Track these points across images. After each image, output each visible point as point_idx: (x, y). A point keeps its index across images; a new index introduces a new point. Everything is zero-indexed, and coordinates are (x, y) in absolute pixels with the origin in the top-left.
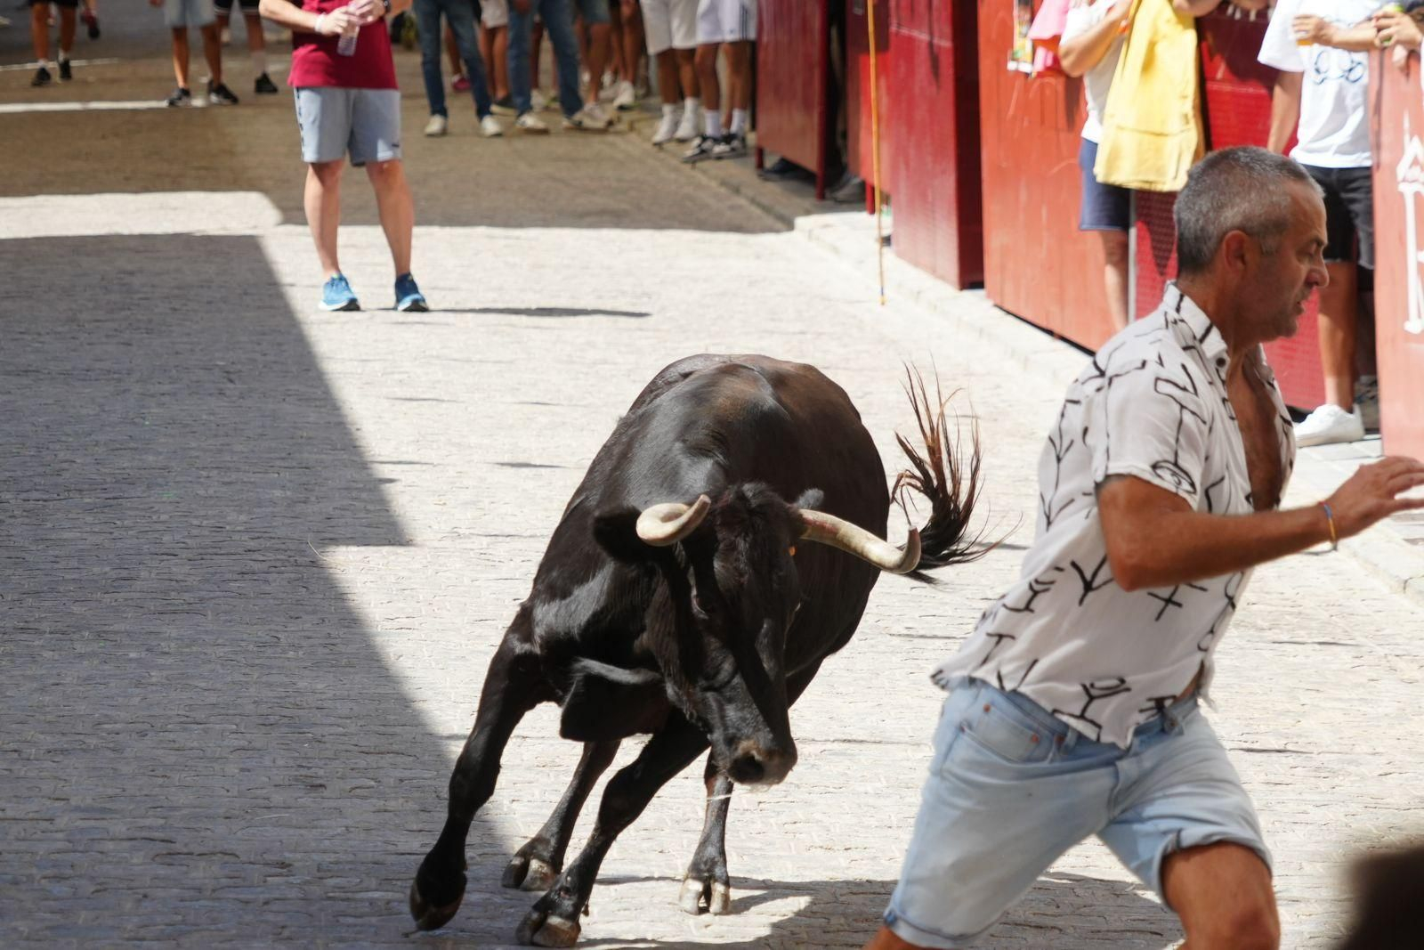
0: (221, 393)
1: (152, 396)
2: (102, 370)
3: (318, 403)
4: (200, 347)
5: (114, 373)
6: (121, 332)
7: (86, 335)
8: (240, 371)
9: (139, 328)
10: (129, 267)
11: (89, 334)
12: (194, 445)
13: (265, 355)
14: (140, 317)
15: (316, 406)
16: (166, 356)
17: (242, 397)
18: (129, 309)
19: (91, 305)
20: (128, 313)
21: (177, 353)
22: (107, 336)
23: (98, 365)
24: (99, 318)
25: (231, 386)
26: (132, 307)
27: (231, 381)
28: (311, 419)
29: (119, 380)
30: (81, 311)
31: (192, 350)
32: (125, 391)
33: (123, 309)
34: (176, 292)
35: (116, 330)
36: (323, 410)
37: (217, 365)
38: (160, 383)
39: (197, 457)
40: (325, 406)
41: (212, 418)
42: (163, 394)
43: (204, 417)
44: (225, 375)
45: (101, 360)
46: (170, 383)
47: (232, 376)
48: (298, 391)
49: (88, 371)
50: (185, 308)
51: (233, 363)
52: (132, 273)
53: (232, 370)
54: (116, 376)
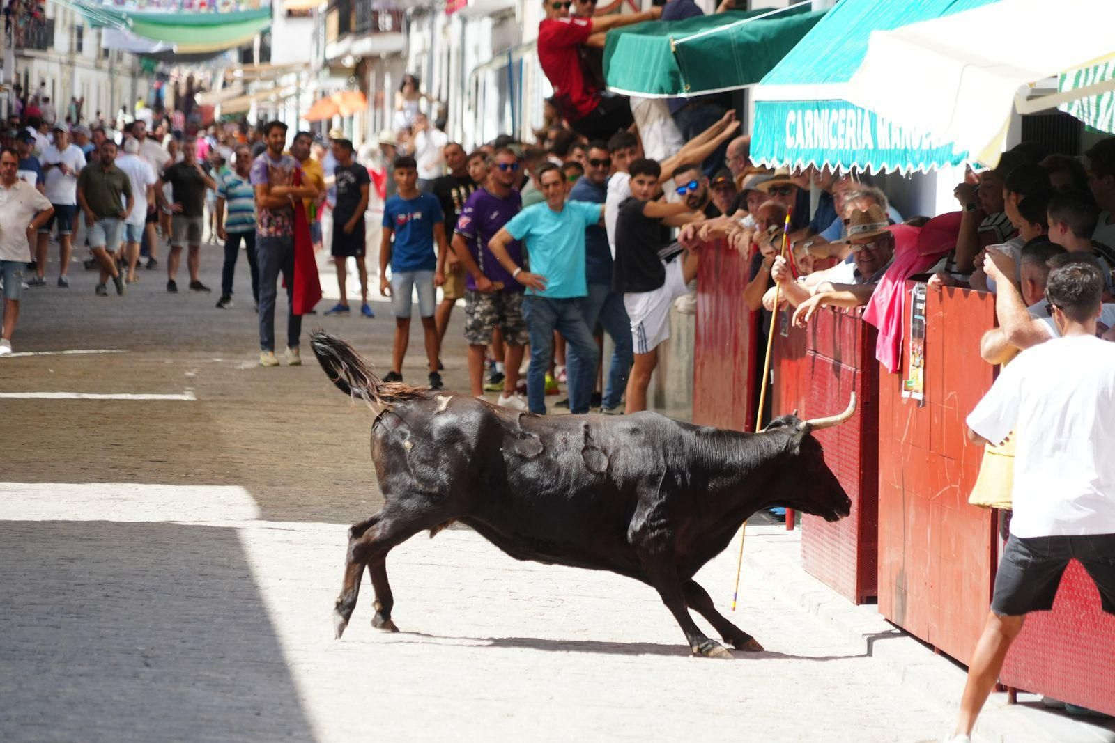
0: (136, 676)
1: (70, 676)
2: (27, 650)
3: (224, 688)
4: (125, 632)
5: (39, 654)
6: (52, 616)
7: (19, 617)
8: (158, 656)
9: (70, 613)
10: (71, 554)
11: (22, 616)
12: (100, 722)
13: (184, 642)
14: (72, 602)
15: (222, 692)
16: (90, 640)
17: (154, 679)
18: (64, 594)
19: (27, 589)
20: (62, 597)
21: (102, 637)
22: (39, 619)
23: (25, 645)
24: (32, 601)
25: (147, 669)
26: (67, 592)
27: (147, 665)
28: (215, 703)
29: (42, 660)
30: (17, 595)
31: (116, 635)
32: (44, 671)
33: (58, 594)
34: (111, 579)
35: (48, 614)
36: (228, 695)
37: (137, 650)
38: (79, 665)
39: (100, 734)
40: (231, 692)
41: (122, 699)
42: (81, 675)
43: (115, 698)
44: (143, 659)
45: (28, 641)
46: (89, 665)
47: (150, 661)
48: (208, 676)
49: (13, 651)
50: (117, 595)
51: (152, 649)
52: (72, 560)
53: (150, 655)
54: (40, 656)
